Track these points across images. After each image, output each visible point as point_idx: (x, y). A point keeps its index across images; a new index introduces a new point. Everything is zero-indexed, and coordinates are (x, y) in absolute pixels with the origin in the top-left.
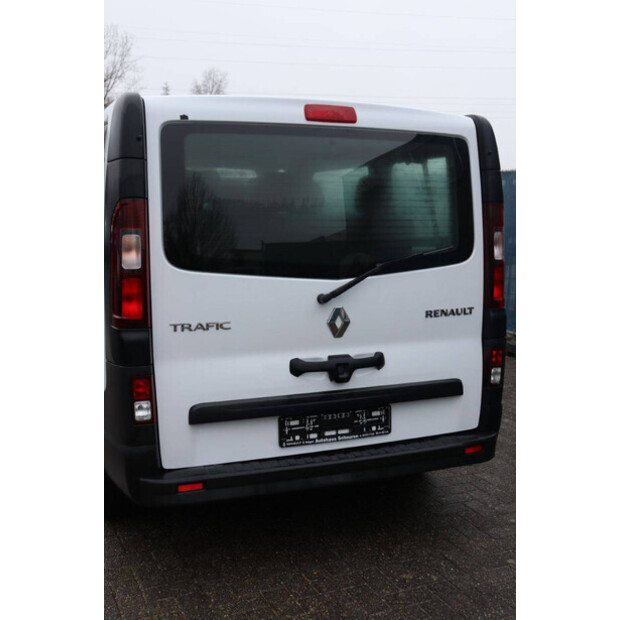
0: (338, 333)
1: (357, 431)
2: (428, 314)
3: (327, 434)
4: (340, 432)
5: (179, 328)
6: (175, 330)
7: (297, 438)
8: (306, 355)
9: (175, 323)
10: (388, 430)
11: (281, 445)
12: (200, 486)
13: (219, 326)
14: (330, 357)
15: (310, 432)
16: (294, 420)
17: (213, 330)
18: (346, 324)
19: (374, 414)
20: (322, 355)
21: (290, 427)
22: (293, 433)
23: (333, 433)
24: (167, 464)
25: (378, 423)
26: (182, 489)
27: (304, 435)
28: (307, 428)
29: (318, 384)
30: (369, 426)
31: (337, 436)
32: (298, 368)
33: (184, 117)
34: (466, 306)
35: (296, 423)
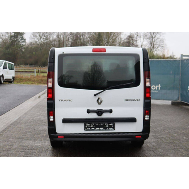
0: (100, 103)
1: (105, 128)
2: (125, 100)
3: (97, 128)
4: (100, 128)
5: (61, 101)
6: (60, 101)
7: (89, 129)
8: (91, 109)
9: (60, 99)
10: (114, 129)
11: (85, 130)
12: (63, 137)
13: (70, 100)
14: (97, 109)
15: (92, 128)
16: (88, 124)
17: (68, 101)
18: (101, 101)
19: (110, 125)
20: (95, 109)
21: (87, 126)
22: (88, 127)
23: (99, 128)
24: (57, 131)
25: (111, 127)
26: (59, 137)
27: (91, 128)
28: (92, 127)
29: (94, 116)
30: (108, 128)
31: (99, 129)
32: (89, 111)
33: (63, 53)
34: (138, 98)
35: (89, 125)
